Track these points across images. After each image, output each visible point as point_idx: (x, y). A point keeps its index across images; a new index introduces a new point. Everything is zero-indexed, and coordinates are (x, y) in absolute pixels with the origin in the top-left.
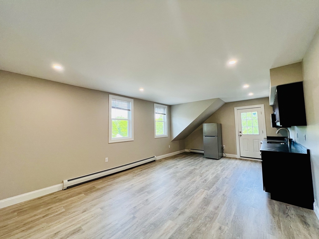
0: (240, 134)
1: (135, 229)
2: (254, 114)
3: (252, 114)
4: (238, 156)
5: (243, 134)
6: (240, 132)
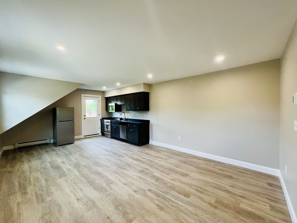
0: (85, 117)
1: (172, 206)
2: (95, 102)
3: (94, 102)
4: (82, 136)
5: (86, 117)
6: (85, 116)
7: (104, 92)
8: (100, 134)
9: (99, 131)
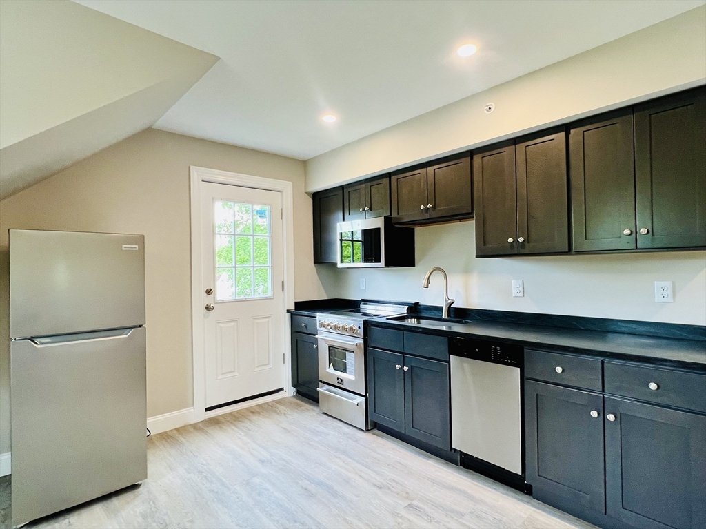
0: (208, 300)
2: (261, 213)
4: (196, 413)
5: (218, 298)
6: (209, 292)
7: (304, 165)
8: (290, 391)
9: (283, 376)
